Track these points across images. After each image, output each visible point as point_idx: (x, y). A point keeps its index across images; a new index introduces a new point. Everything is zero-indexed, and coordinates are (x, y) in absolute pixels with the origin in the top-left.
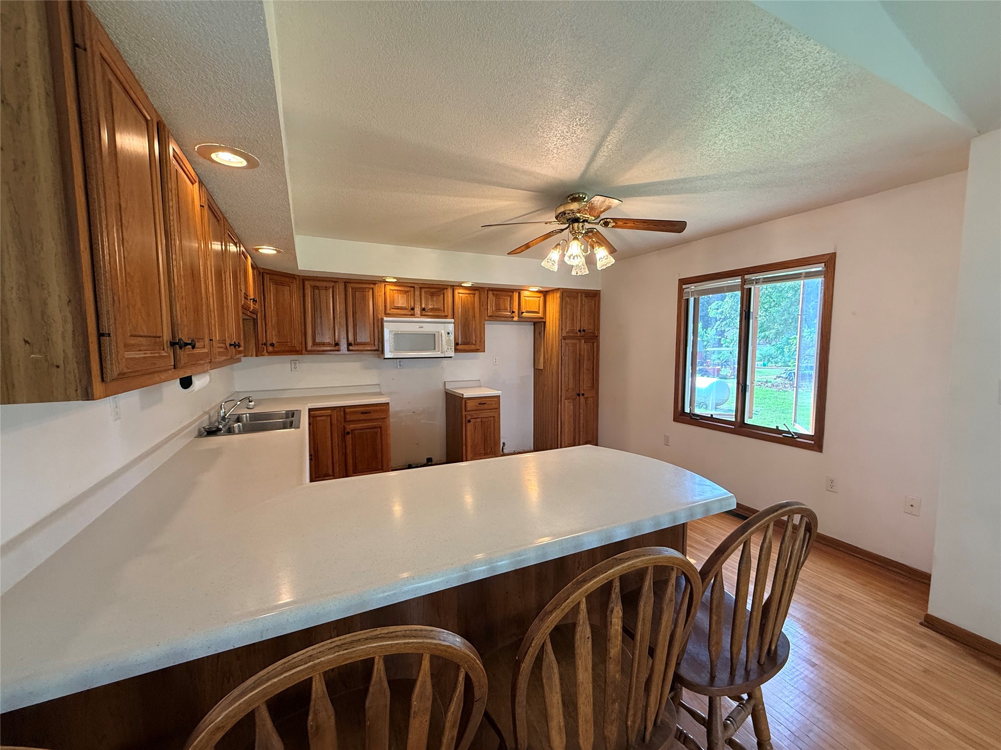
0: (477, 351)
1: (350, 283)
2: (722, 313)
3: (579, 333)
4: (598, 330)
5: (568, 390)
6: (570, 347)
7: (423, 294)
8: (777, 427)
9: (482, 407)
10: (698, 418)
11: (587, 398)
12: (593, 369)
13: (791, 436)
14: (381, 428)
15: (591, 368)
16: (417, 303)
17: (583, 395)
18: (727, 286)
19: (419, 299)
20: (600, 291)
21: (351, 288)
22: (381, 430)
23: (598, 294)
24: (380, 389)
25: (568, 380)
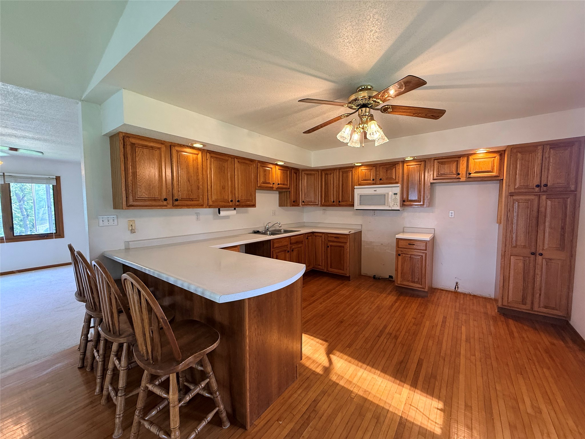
0: (422, 206)
1: (341, 169)
3: (537, 189)
4: (576, 183)
5: (516, 247)
6: (520, 204)
7: (381, 169)
9: (412, 247)
11: (550, 259)
12: (563, 228)
14: (344, 247)
15: (560, 227)
16: (378, 176)
17: (542, 255)
19: (378, 173)
22: (344, 249)
23: (579, 141)
24: (362, 227)
25: (517, 236)
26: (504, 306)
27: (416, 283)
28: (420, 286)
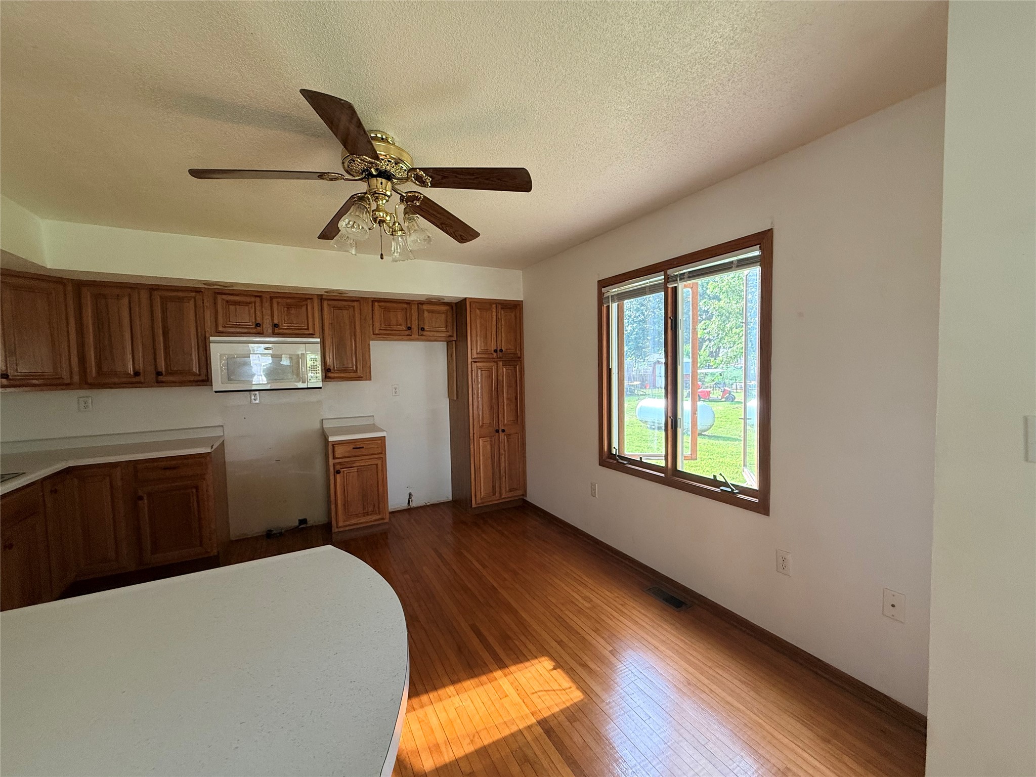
0: (359, 378)
1: (157, 289)
2: (709, 333)
3: (495, 354)
4: (521, 349)
5: (482, 426)
6: (483, 372)
7: (275, 305)
8: (715, 476)
9: (358, 452)
10: (625, 462)
11: (509, 435)
12: (516, 399)
13: (730, 490)
14: (197, 488)
15: (514, 398)
16: (267, 317)
17: (503, 431)
18: (649, 286)
19: (269, 312)
20: (522, 301)
21: (159, 297)
22: (197, 491)
23: (519, 305)
24: (223, 432)
25: (483, 413)
26: (478, 504)
27: (371, 514)
28: (378, 517)
